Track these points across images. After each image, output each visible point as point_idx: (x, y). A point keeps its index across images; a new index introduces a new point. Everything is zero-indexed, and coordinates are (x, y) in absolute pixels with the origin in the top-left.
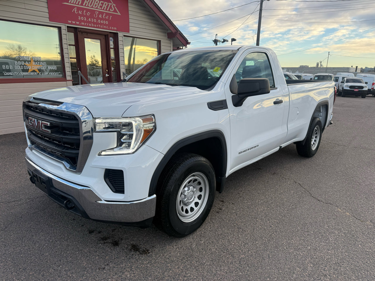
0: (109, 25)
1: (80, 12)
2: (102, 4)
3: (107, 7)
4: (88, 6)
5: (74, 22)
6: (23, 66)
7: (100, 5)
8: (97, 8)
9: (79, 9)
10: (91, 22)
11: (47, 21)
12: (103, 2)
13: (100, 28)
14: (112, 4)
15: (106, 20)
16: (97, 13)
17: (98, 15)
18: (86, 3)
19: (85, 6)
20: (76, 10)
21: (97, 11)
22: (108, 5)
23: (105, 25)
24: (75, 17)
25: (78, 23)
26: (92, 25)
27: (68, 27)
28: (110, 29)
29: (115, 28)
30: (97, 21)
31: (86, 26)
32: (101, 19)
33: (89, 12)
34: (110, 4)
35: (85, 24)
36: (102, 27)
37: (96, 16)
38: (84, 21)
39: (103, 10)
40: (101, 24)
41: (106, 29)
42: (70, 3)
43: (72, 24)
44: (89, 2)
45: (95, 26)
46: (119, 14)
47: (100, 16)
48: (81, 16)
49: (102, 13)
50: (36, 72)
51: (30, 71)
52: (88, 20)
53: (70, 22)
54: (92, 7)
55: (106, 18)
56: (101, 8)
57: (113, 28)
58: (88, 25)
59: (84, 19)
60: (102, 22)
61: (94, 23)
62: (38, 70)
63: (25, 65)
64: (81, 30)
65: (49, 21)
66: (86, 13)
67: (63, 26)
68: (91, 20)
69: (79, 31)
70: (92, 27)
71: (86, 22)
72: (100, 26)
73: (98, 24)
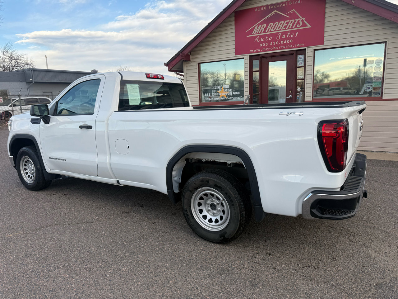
0: (293, 44)
1: (262, 40)
2: (287, 23)
3: (293, 24)
4: (271, 31)
5: (255, 51)
6: (217, 93)
7: (285, 25)
8: (280, 30)
9: (261, 37)
10: (272, 46)
11: (233, 55)
12: (288, 21)
13: (283, 49)
14: (299, 19)
15: (290, 39)
16: (280, 34)
17: (281, 36)
18: (269, 29)
19: (268, 32)
20: (258, 39)
21: (280, 33)
22: (295, 21)
23: (290, 44)
24: (256, 46)
25: (259, 50)
26: (274, 48)
27: (250, 56)
28: (295, 47)
29: (302, 44)
30: (280, 42)
31: (268, 51)
32: (284, 40)
33: (271, 37)
34: (297, 20)
35: (266, 49)
36: (285, 47)
37: (278, 38)
38: (265, 47)
39: (288, 29)
40: (284, 44)
41: (290, 48)
42: (254, 34)
43: (253, 52)
44: (272, 27)
45: (277, 48)
46: (309, 26)
47: (284, 37)
48: (262, 42)
49: (286, 33)
50: (225, 97)
51: (220, 97)
52: (270, 44)
53: (252, 51)
54: (275, 31)
55: (290, 36)
56: (285, 28)
57: (298, 45)
58: (270, 49)
59: (265, 44)
60: (285, 42)
61: (276, 46)
62: (226, 96)
63: (218, 92)
64: (263, 56)
65: (236, 55)
66: (268, 38)
67: (245, 56)
68: (273, 43)
69: (261, 57)
70: (273, 50)
71: (268, 47)
72: (283, 47)
73: (281, 45)
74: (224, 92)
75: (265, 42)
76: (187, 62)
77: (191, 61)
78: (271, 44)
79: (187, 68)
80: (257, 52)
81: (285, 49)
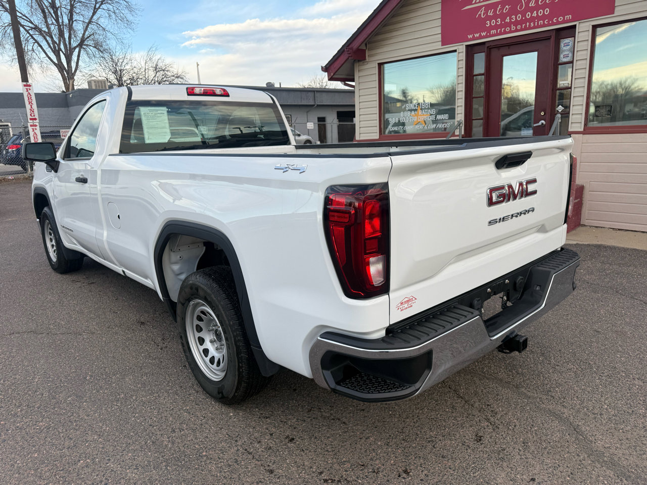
0: (550, 17)
1: (490, 13)
5: (477, 35)
6: (409, 117)
9: (488, 7)
10: (509, 25)
11: (438, 47)
13: (530, 28)
15: (544, 7)
17: (527, 3)
20: (483, 12)
23: (544, 17)
24: (479, 26)
25: (484, 34)
26: (513, 28)
27: (467, 46)
28: (553, 24)
29: (569, 17)
30: (524, 15)
31: (501, 34)
32: (532, 10)
33: (507, 7)
35: (497, 31)
36: (534, 24)
37: (521, 7)
38: (496, 27)
40: (532, 19)
41: (544, 26)
42: (475, 3)
43: (474, 39)
45: (519, 27)
47: (532, 4)
48: (490, 18)
50: (422, 125)
51: (415, 124)
52: (505, 21)
53: (470, 36)
55: (545, 2)
57: (561, 19)
58: (505, 30)
59: (496, 22)
60: (535, 14)
61: (516, 23)
62: (425, 122)
64: (492, 44)
65: (442, 45)
66: (502, 9)
67: (459, 47)
68: (511, 19)
69: (488, 47)
70: (511, 32)
71: (501, 26)
72: (530, 25)
73: (527, 20)
74: (421, 115)
75: (495, 17)
76: (361, 63)
77: (367, 60)
78: (508, 20)
79: (361, 74)
80: (481, 37)
81: (534, 28)
